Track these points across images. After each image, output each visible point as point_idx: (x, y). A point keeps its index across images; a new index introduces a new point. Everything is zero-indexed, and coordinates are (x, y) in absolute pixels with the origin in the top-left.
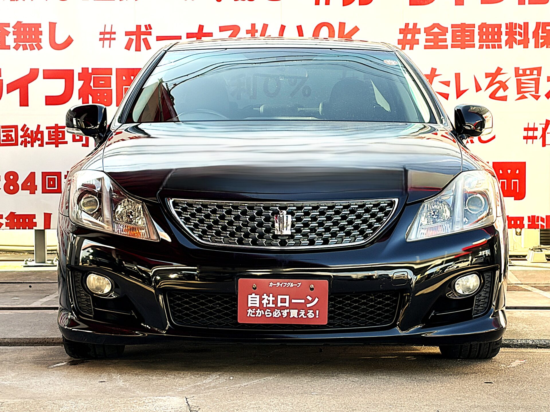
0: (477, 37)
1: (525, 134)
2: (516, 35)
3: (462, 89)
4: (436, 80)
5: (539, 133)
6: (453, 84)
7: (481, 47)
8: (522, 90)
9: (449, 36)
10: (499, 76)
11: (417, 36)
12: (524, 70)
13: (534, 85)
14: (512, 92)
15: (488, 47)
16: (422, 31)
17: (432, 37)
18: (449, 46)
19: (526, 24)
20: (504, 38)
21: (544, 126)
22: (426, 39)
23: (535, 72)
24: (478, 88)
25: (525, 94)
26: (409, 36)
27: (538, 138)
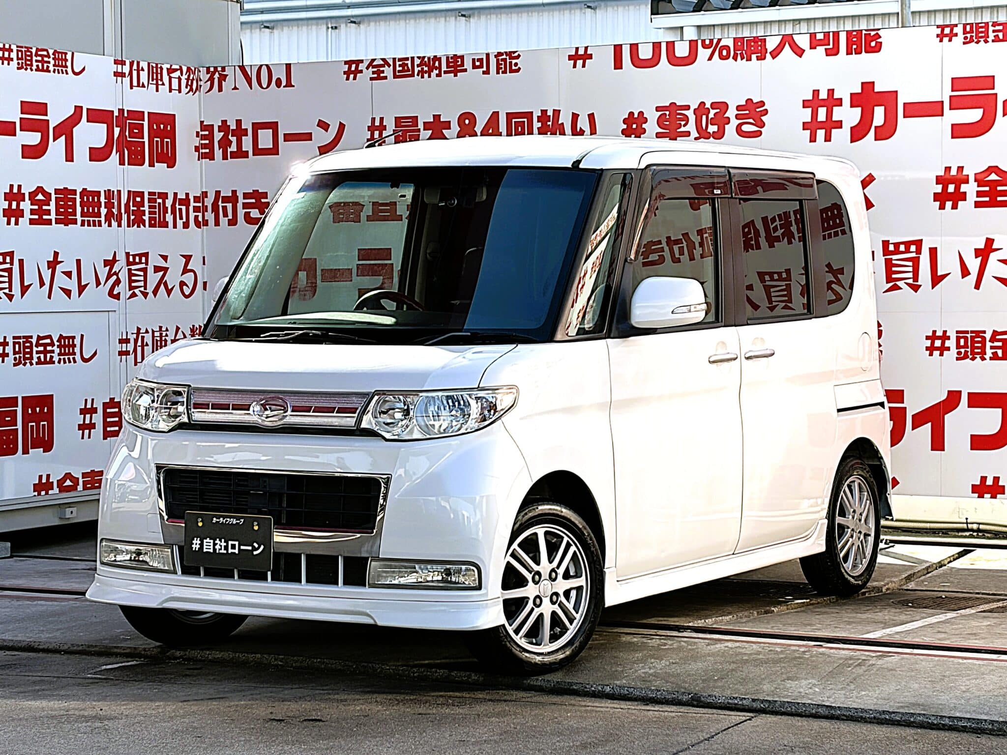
4: (993, 257)
16: (972, 179)
17: (987, 189)
22: (978, 192)
26: (951, 188)
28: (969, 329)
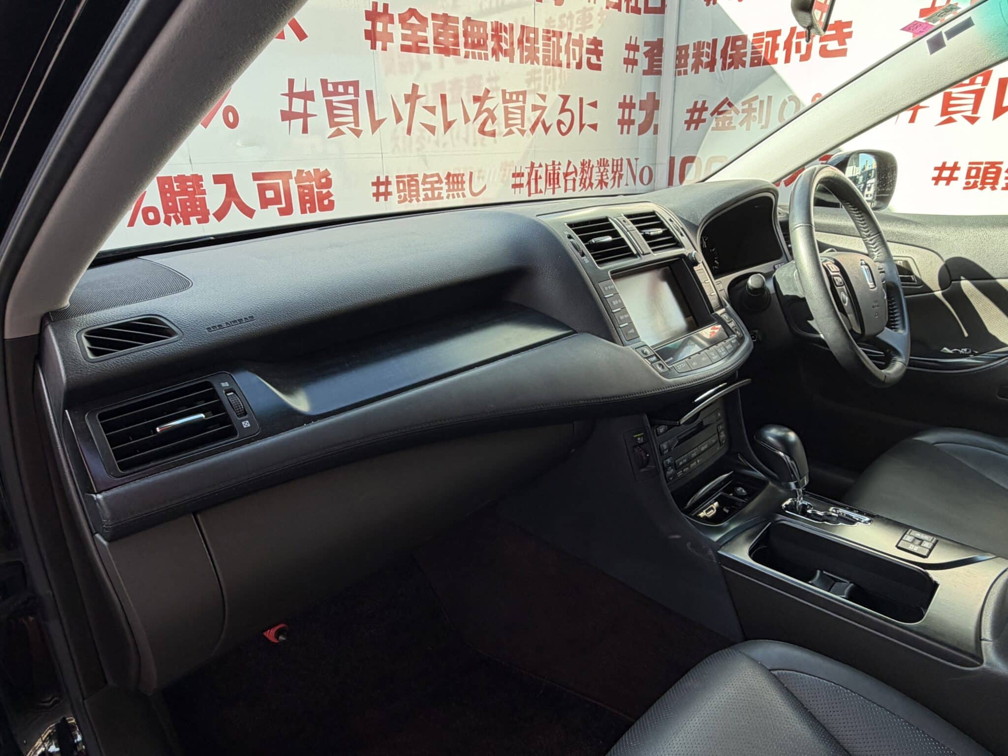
0: (462, 40)
1: (513, 181)
2: (502, 42)
4: (420, 103)
5: (524, 180)
6: (439, 110)
7: (466, 56)
8: (510, 122)
9: (430, 34)
10: (487, 101)
11: (391, 28)
12: (511, 94)
13: (519, 116)
14: (500, 126)
15: (474, 57)
17: (409, 32)
18: (432, 50)
19: (511, 26)
20: (491, 44)
21: (529, 170)
22: (402, 35)
23: (521, 98)
24: (467, 120)
25: (514, 129)
26: (380, 27)
27: (525, 185)
28: (406, 174)
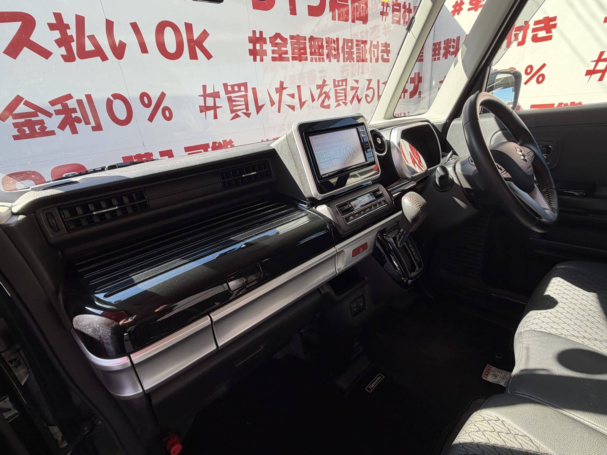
0: (308, 51)
2: (332, 50)
3: (303, 101)
6: (296, 96)
7: (312, 61)
8: (338, 99)
9: (289, 48)
10: (324, 87)
11: (265, 47)
12: (338, 81)
13: (343, 94)
14: (332, 101)
15: (316, 61)
18: (290, 59)
19: (337, 39)
20: (326, 51)
23: (344, 83)
24: (313, 100)
25: (341, 102)
